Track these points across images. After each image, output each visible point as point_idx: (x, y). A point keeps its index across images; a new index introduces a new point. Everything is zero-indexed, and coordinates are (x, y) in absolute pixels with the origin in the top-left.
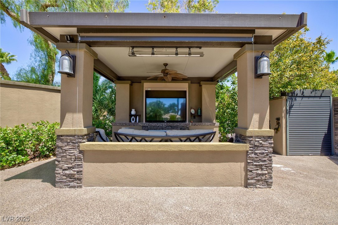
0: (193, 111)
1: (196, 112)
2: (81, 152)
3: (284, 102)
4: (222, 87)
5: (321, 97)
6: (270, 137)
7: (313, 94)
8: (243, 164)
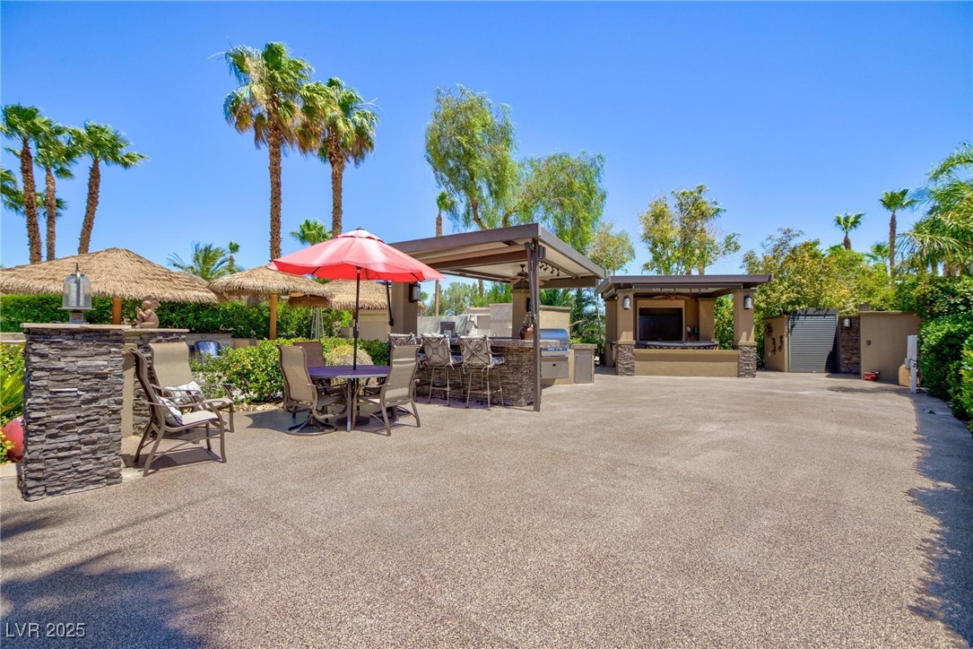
0: (689, 329)
1: (693, 330)
2: (634, 354)
3: (786, 320)
4: (721, 304)
5: (825, 315)
6: (754, 346)
7: (817, 313)
8: (736, 363)
